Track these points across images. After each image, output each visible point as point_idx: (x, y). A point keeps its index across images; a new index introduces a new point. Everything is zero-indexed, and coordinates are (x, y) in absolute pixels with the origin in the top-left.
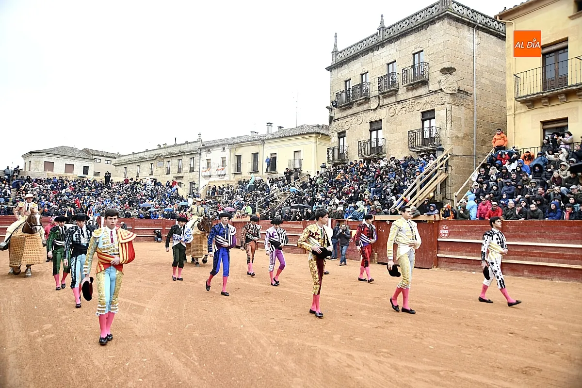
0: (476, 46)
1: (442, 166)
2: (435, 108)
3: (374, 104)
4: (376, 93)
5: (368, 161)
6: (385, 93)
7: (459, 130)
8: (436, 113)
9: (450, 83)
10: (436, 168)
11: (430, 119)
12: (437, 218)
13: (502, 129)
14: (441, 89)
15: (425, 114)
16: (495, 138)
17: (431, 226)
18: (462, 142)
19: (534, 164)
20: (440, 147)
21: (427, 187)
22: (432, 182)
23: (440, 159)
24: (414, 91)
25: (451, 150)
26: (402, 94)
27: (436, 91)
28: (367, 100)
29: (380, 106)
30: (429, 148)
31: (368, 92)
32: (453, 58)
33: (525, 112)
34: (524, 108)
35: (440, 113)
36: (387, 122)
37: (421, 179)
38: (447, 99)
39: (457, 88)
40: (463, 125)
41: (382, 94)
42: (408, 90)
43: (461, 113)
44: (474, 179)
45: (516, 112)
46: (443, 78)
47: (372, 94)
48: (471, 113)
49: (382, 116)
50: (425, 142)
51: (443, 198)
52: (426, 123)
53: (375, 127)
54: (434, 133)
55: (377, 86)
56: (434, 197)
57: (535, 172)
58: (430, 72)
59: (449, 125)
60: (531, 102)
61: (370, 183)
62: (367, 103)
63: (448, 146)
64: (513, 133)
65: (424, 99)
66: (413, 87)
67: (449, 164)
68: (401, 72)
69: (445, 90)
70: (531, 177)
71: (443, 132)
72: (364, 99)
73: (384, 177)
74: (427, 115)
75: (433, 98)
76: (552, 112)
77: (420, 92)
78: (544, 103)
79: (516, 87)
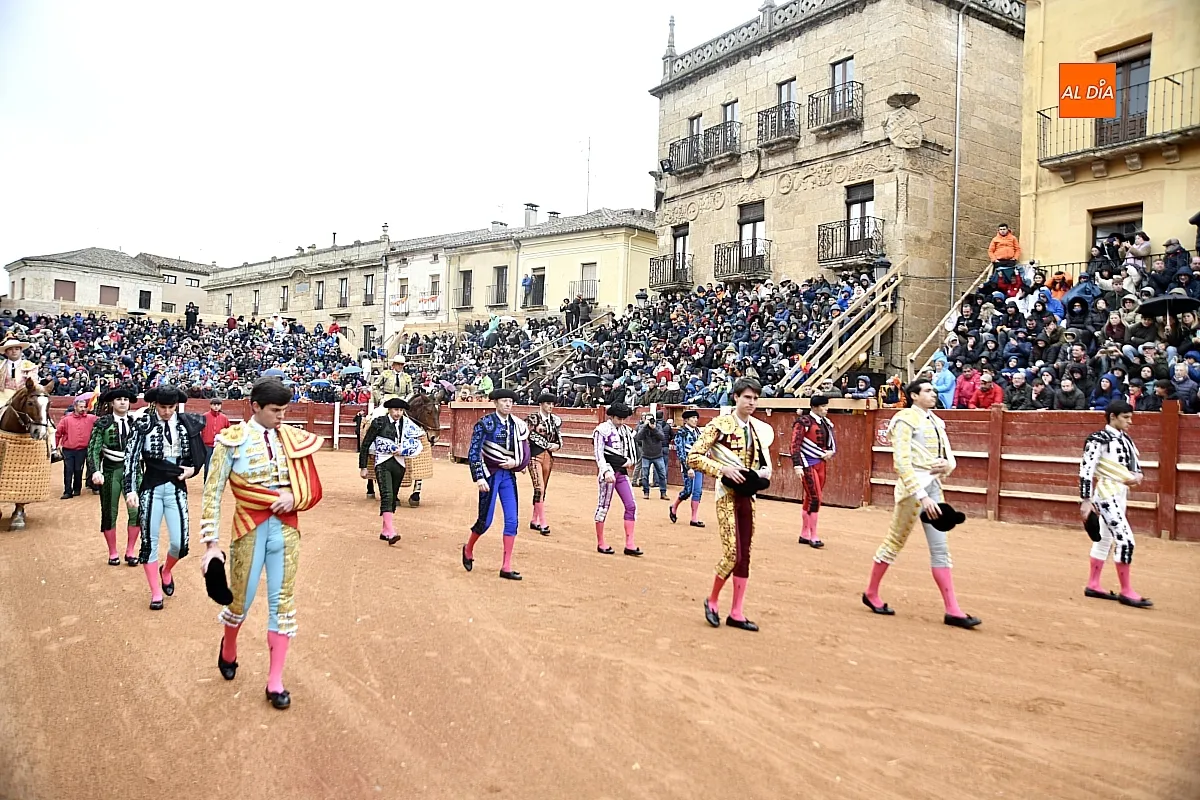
0: (962, 50)
1: (885, 299)
2: (875, 178)
3: (748, 168)
4: (754, 145)
5: (735, 285)
6: (772, 145)
7: (922, 224)
8: (877, 188)
9: (905, 127)
10: (874, 302)
11: (863, 202)
12: (873, 406)
13: (1010, 224)
14: (888, 140)
15: (852, 190)
16: (996, 243)
17: (860, 421)
18: (928, 249)
19: (1070, 298)
20: (882, 259)
21: (854, 342)
22: (865, 332)
23: (880, 285)
24: (831, 143)
25: (905, 265)
26: (808, 148)
27: (876, 144)
28: (735, 158)
29: (761, 173)
30: (860, 260)
31: (738, 142)
32: (915, 74)
33: (1057, 190)
34: (1056, 182)
35: (885, 189)
36: (775, 206)
37: (842, 324)
38: (900, 159)
39: (921, 138)
40: (930, 213)
41: (766, 146)
42: (819, 139)
43: (926, 189)
44: (950, 326)
45: (1040, 190)
46: (892, 115)
47: (746, 147)
48: (949, 190)
49: (765, 194)
50: (851, 247)
51: (886, 365)
52: (856, 209)
53: (750, 215)
54: (871, 230)
55: (755, 129)
56: (867, 361)
57: (1073, 314)
58: (866, 103)
59: (902, 213)
60: (1070, 170)
61: (738, 330)
62: (734, 165)
63: (898, 257)
64: (1032, 234)
65: (851, 159)
66: (831, 133)
67: (900, 295)
68: (805, 102)
69: (895, 141)
70: (1064, 324)
71: (889, 228)
72: (727, 156)
73: (766, 318)
74: (859, 193)
75: (871, 159)
76: (1111, 191)
77: (845, 144)
78: (1097, 171)
79: (1042, 136)
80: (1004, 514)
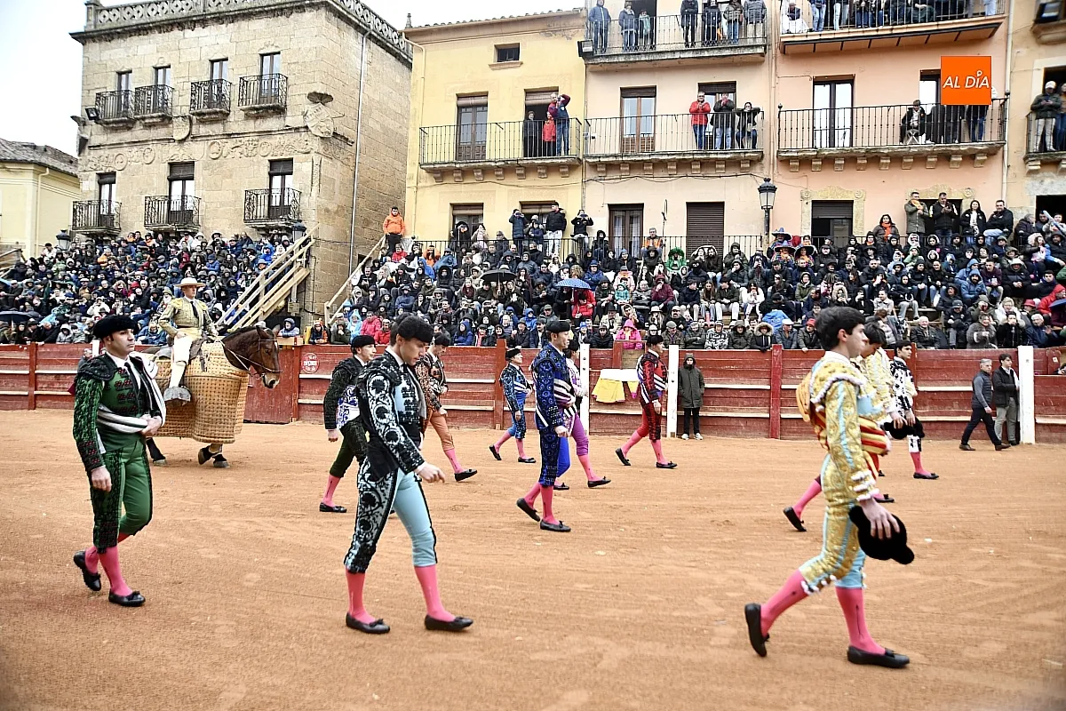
0: (365, 67)
1: (300, 257)
2: (294, 157)
3: (180, 131)
4: (186, 110)
5: (166, 234)
6: (204, 114)
7: (331, 199)
8: (296, 165)
9: (322, 121)
10: (292, 259)
11: (283, 175)
12: (300, 343)
14: (307, 127)
15: (276, 165)
16: (389, 221)
17: (289, 354)
18: (334, 219)
19: (439, 267)
20: (299, 224)
21: (277, 291)
22: (285, 283)
23: (298, 245)
24: (258, 122)
25: (317, 231)
26: (236, 122)
27: (297, 129)
28: (166, 120)
29: (191, 138)
30: (281, 224)
31: (169, 105)
32: (330, 78)
33: (431, 186)
34: (430, 181)
35: (302, 167)
36: (205, 168)
37: (267, 276)
38: (316, 145)
39: (332, 131)
40: (337, 191)
41: (199, 114)
42: (248, 117)
43: (335, 170)
44: (355, 282)
45: (420, 185)
46: (311, 108)
47: (177, 112)
48: (351, 173)
49: (195, 157)
50: (272, 212)
51: (300, 309)
52: (277, 180)
53: (181, 174)
54: (290, 199)
55: (188, 97)
56: (286, 306)
57: (441, 277)
58: (289, 93)
59: (315, 188)
60: (440, 173)
61: (173, 276)
62: (166, 125)
63: (312, 225)
64: (414, 217)
65: (276, 138)
66: (258, 113)
67: (313, 253)
68: (236, 82)
69: (312, 130)
70: (435, 283)
71: (305, 199)
72: (159, 117)
73: (198, 267)
74: (280, 167)
75: (292, 140)
76: (465, 192)
77: (270, 125)
78: (456, 177)
79: (422, 146)
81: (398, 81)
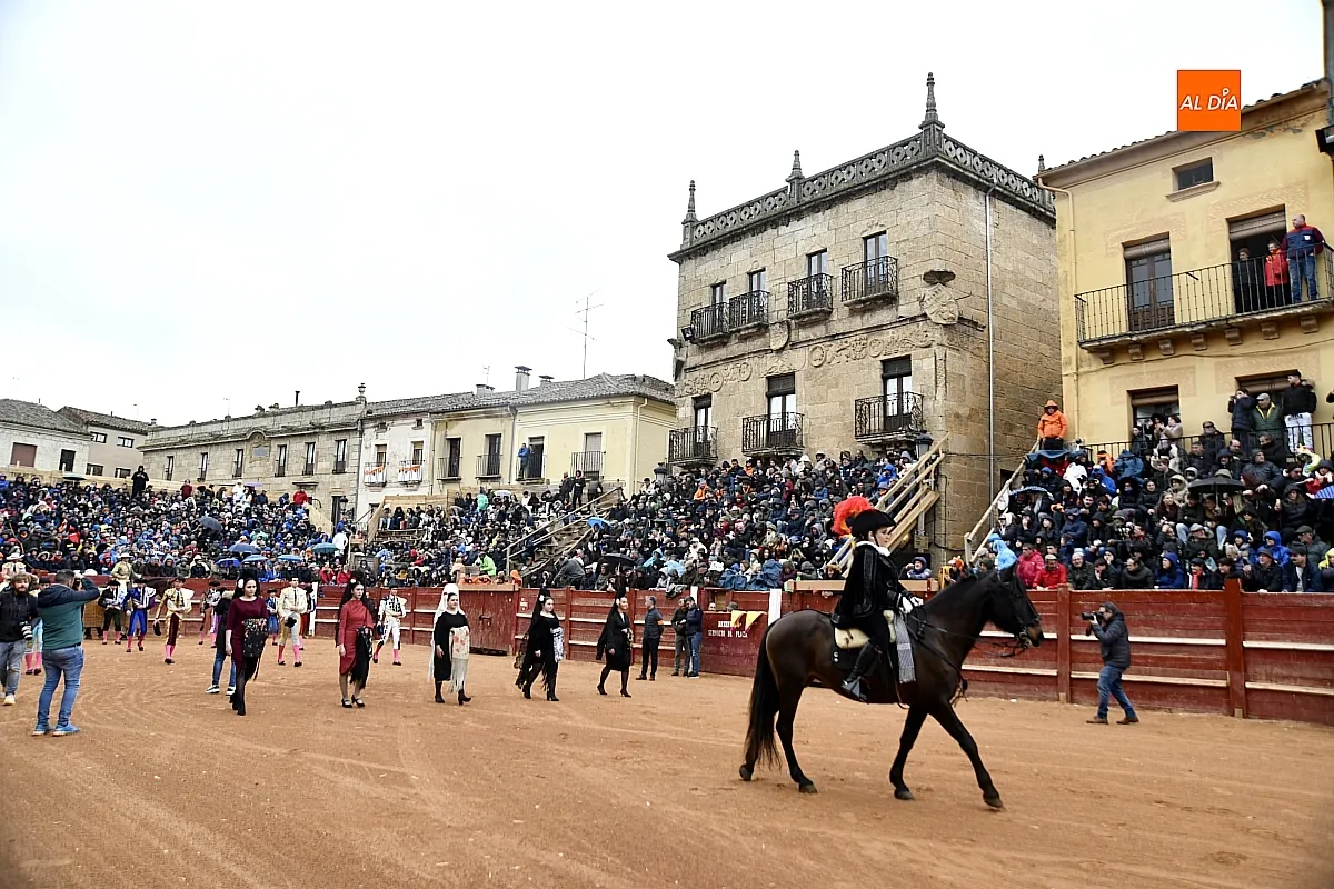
0: (991, 231)
1: (927, 477)
2: (912, 353)
3: (778, 340)
4: (783, 316)
5: (766, 460)
6: (804, 316)
7: (961, 401)
8: (914, 363)
9: (942, 304)
10: (918, 480)
11: (900, 377)
14: (925, 315)
15: (891, 366)
18: (967, 426)
20: (923, 435)
22: (910, 511)
23: (923, 463)
24: (866, 317)
25: (946, 442)
26: (840, 320)
27: (913, 319)
28: (763, 329)
29: (792, 345)
30: (900, 437)
31: (765, 311)
32: (948, 251)
33: (1096, 371)
34: (1096, 364)
35: (923, 365)
36: (807, 378)
37: (887, 503)
38: (938, 335)
39: (957, 314)
40: (968, 389)
41: (797, 318)
42: (853, 312)
43: (961, 364)
44: (1003, 506)
45: (1081, 370)
46: (928, 291)
47: (774, 318)
48: (984, 366)
49: (796, 366)
50: (889, 423)
51: (930, 544)
52: (892, 384)
53: (781, 388)
54: (911, 406)
55: (785, 300)
56: (911, 541)
58: (900, 278)
59: (941, 389)
60: (1109, 352)
61: (776, 509)
62: (762, 335)
63: (940, 433)
64: (1076, 413)
65: (888, 334)
66: (864, 306)
67: (942, 472)
68: (838, 274)
69: (932, 317)
71: (929, 404)
72: (755, 326)
73: (803, 496)
74: (896, 368)
75: (908, 333)
76: (1148, 373)
77: (881, 318)
78: (1134, 354)
79: (1080, 319)
80: (1076, 697)
81: (1035, 242)
